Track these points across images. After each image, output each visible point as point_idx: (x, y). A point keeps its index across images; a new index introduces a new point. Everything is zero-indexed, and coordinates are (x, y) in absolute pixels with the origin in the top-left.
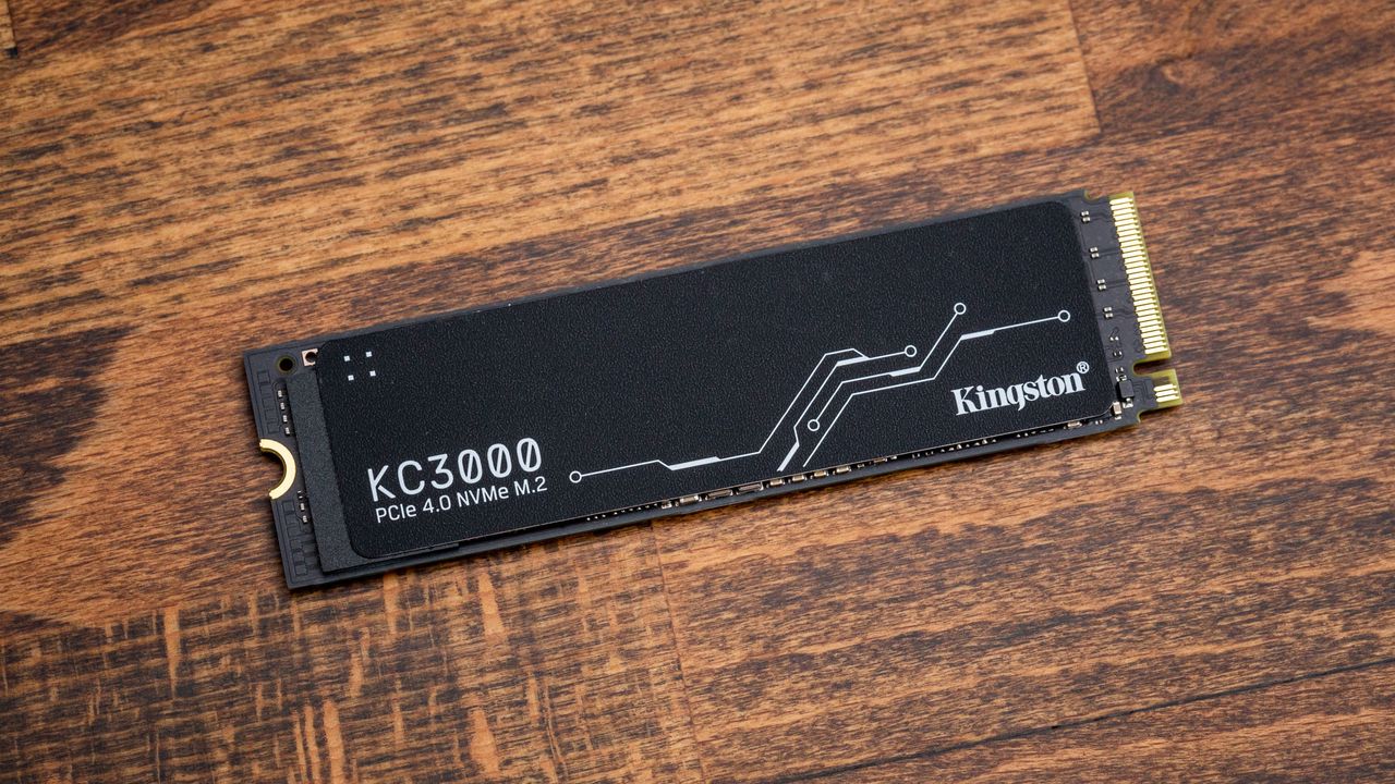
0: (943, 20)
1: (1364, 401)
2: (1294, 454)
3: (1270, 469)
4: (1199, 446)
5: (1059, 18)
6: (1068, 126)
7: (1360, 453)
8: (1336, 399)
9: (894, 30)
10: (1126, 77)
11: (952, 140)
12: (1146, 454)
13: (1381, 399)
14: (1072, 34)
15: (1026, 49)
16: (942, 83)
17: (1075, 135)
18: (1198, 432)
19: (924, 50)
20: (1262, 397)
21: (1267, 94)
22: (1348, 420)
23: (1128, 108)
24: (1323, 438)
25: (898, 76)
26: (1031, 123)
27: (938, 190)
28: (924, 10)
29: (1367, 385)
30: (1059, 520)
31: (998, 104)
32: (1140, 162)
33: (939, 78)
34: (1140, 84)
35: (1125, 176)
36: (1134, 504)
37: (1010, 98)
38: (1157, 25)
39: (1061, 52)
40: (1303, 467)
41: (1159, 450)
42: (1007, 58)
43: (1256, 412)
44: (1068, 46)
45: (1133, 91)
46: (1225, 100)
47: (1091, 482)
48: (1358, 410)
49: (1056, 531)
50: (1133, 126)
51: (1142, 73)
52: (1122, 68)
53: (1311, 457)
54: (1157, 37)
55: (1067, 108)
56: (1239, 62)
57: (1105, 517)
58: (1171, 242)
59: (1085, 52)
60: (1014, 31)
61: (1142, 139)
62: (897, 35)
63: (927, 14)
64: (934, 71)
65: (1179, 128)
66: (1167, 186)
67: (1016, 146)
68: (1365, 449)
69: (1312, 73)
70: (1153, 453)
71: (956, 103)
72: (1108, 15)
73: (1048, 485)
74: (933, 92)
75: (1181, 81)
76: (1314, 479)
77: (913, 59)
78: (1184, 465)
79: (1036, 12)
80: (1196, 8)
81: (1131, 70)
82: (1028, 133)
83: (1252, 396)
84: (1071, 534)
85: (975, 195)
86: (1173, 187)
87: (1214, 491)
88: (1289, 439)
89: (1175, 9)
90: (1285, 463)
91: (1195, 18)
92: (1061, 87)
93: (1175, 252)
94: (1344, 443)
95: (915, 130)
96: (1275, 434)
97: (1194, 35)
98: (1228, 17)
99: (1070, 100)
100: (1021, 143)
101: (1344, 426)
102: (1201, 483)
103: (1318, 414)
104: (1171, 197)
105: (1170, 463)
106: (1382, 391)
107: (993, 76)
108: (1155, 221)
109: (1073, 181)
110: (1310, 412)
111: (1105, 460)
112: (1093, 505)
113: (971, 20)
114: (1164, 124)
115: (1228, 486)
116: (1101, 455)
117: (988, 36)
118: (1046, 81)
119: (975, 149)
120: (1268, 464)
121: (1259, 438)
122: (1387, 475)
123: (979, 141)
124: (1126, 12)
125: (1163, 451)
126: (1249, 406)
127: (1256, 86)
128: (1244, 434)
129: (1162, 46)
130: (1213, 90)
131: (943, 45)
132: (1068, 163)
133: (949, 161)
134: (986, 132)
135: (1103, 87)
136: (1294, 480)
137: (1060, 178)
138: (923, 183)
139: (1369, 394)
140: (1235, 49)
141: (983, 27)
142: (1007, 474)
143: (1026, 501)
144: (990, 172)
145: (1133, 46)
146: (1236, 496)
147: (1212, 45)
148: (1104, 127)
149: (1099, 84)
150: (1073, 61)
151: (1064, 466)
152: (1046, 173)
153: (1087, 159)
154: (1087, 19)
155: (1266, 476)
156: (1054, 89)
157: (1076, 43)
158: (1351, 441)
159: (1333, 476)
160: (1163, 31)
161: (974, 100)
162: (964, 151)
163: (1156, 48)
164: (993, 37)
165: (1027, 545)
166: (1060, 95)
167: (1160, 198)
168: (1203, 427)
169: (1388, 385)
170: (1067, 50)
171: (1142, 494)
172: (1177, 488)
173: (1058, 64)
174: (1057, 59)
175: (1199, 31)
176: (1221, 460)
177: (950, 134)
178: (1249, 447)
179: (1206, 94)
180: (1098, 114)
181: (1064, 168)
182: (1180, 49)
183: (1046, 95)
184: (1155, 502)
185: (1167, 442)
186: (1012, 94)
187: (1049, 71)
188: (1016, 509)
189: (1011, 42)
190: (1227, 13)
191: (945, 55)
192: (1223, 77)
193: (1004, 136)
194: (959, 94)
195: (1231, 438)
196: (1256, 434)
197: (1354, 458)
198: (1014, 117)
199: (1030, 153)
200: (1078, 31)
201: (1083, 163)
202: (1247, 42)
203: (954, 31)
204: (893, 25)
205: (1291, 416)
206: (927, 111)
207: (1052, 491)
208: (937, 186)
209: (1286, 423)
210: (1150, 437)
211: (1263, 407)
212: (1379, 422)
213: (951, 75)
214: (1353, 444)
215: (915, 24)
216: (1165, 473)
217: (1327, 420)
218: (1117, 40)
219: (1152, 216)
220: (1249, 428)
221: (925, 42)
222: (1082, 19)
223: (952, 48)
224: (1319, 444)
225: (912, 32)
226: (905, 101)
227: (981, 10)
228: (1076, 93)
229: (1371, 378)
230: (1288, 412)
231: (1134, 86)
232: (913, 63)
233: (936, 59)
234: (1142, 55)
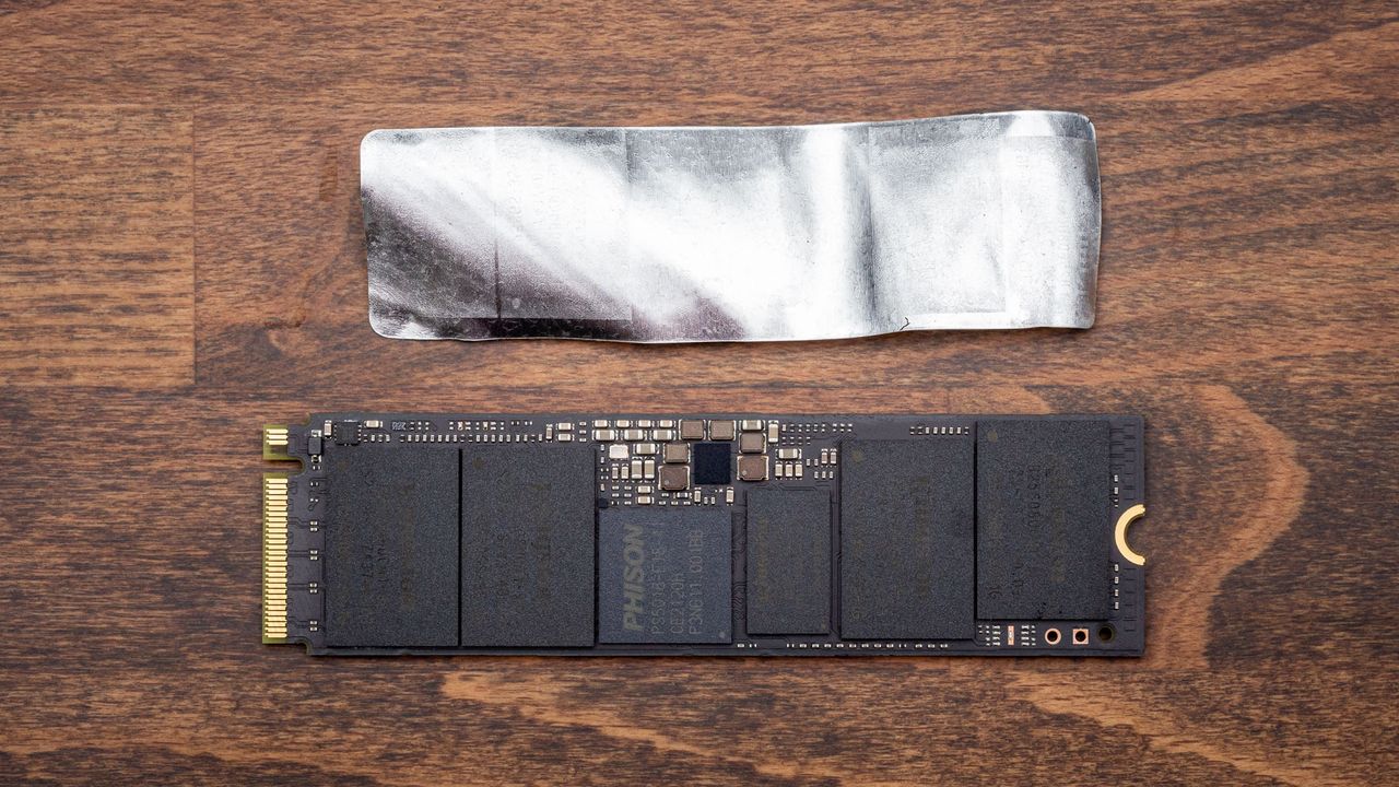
0: (68, 241)
1: (382, 700)
2: (304, 739)
3: (277, 749)
4: (214, 713)
5: (180, 260)
6: (165, 371)
7: (368, 752)
8: (356, 693)
9: (18, 241)
10: (231, 332)
11: (50, 363)
12: (163, 711)
13: (400, 702)
14: (190, 279)
15: (141, 285)
16: (54, 304)
17: (167, 382)
18: (217, 700)
19: (43, 267)
20: (286, 677)
21: (362, 377)
22: (363, 716)
23: (227, 365)
24: (335, 730)
25: (11, 289)
26: (131, 361)
27: (25, 410)
28: (52, 227)
29: (390, 685)
30: (67, 758)
31: (102, 336)
32: (225, 421)
33: (52, 298)
34: (243, 344)
35: (207, 432)
36: (142, 756)
37: (115, 333)
38: (274, 287)
39: (174, 296)
40: (308, 754)
41: (177, 710)
42: (121, 291)
43: (277, 691)
44: (182, 290)
45: (235, 348)
46: (321, 376)
47: (105, 728)
48: (375, 708)
49: (61, 769)
50: (227, 384)
51: (247, 332)
52: (229, 324)
53: (319, 745)
54: (271, 299)
55: (167, 353)
56: (344, 340)
57: (110, 765)
58: (236, 507)
59: (198, 300)
60: (135, 265)
61: (232, 399)
62: (20, 247)
63: (54, 231)
64: (49, 290)
65: (269, 394)
66: (247, 450)
67: (109, 382)
68: (373, 748)
69: (413, 365)
70: (169, 711)
71: (62, 327)
72: (227, 267)
73: (63, 721)
74: (42, 312)
75: (283, 348)
76: (317, 767)
77: (30, 273)
78: (197, 727)
79: (160, 251)
80: (315, 277)
81: (239, 328)
82: (124, 370)
83: (277, 675)
84: (74, 774)
85: (58, 422)
86: (248, 453)
87: (219, 760)
88: (303, 723)
89: (295, 274)
90: (294, 746)
91: (312, 288)
92: (167, 331)
93: (237, 517)
94: (354, 738)
95: (17, 346)
96: (290, 716)
97: (307, 305)
98: (343, 292)
99: (172, 345)
100: (116, 379)
101: (358, 722)
102: (209, 749)
103: (336, 704)
104: (246, 462)
105: (183, 724)
106: (402, 694)
107: (103, 306)
108: (225, 483)
109: (157, 427)
110: (329, 702)
111: (124, 709)
112: (102, 751)
113: (95, 246)
114: (258, 388)
115: (234, 758)
116: (119, 703)
117: (107, 266)
118: (153, 322)
119: (70, 376)
120: (276, 744)
121: (275, 716)
122: (387, 778)
123: (75, 369)
124: (247, 267)
125: (180, 711)
126: (272, 683)
127: (354, 367)
128: (262, 710)
129: (272, 309)
130: (313, 364)
131: (63, 265)
132: (155, 408)
133: (42, 383)
134: (83, 361)
135: (206, 340)
136: (297, 764)
137: (145, 421)
138: (12, 400)
139: (390, 695)
140: (343, 326)
141: (105, 255)
142: (27, 703)
143: (39, 733)
144: (78, 402)
145: (246, 304)
146: (239, 769)
147: (321, 318)
148: (198, 379)
149: (204, 334)
150: (183, 306)
151: (84, 706)
152: (132, 414)
153: (174, 408)
154: (207, 267)
155: (272, 755)
156: (159, 331)
157: (192, 289)
158: (361, 737)
159: (336, 769)
160: (278, 294)
161: (80, 327)
162: (58, 376)
163: (267, 310)
164: (113, 267)
165: (29, 776)
166: (166, 338)
167: (236, 461)
168: (223, 696)
169: (410, 690)
170: (181, 295)
171: (150, 749)
172: (184, 750)
173: (169, 307)
174: (169, 301)
175: (313, 302)
176: (234, 731)
177: (48, 357)
178: (265, 724)
179: (305, 366)
180: (196, 365)
181: (150, 413)
182: (290, 317)
183: (149, 335)
184: (160, 759)
185: (186, 703)
186: (117, 328)
187: (159, 311)
188: (28, 739)
189: (129, 275)
190: (344, 288)
191: (63, 276)
192: (325, 353)
193: (100, 369)
194: (67, 317)
195: (248, 711)
196: (272, 712)
197: (360, 754)
198: (114, 352)
199: (122, 391)
200: (196, 278)
201: (169, 411)
202: (357, 322)
203: (77, 253)
204: (19, 236)
205: (309, 702)
206: (31, 328)
207: (68, 728)
208: (25, 406)
209: (303, 708)
210: (171, 695)
211: (285, 688)
212: (392, 724)
213: (63, 297)
214: (363, 741)
215: (40, 238)
216: (176, 733)
217: (343, 712)
218: (232, 294)
219: (225, 477)
220: (267, 705)
221: (46, 258)
222: (202, 266)
223: (70, 271)
224: (331, 734)
225: (36, 246)
226: (14, 314)
227: (107, 238)
228: (179, 340)
229: (395, 679)
230: (307, 697)
231: (237, 343)
232: (31, 279)
233: (53, 278)
234: (253, 314)
